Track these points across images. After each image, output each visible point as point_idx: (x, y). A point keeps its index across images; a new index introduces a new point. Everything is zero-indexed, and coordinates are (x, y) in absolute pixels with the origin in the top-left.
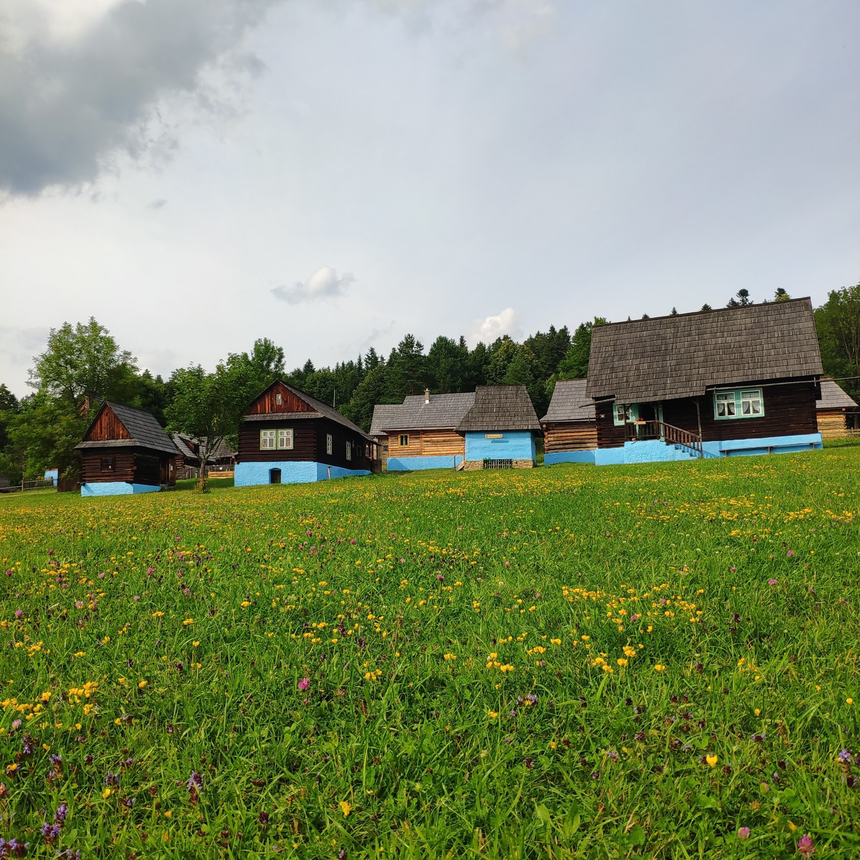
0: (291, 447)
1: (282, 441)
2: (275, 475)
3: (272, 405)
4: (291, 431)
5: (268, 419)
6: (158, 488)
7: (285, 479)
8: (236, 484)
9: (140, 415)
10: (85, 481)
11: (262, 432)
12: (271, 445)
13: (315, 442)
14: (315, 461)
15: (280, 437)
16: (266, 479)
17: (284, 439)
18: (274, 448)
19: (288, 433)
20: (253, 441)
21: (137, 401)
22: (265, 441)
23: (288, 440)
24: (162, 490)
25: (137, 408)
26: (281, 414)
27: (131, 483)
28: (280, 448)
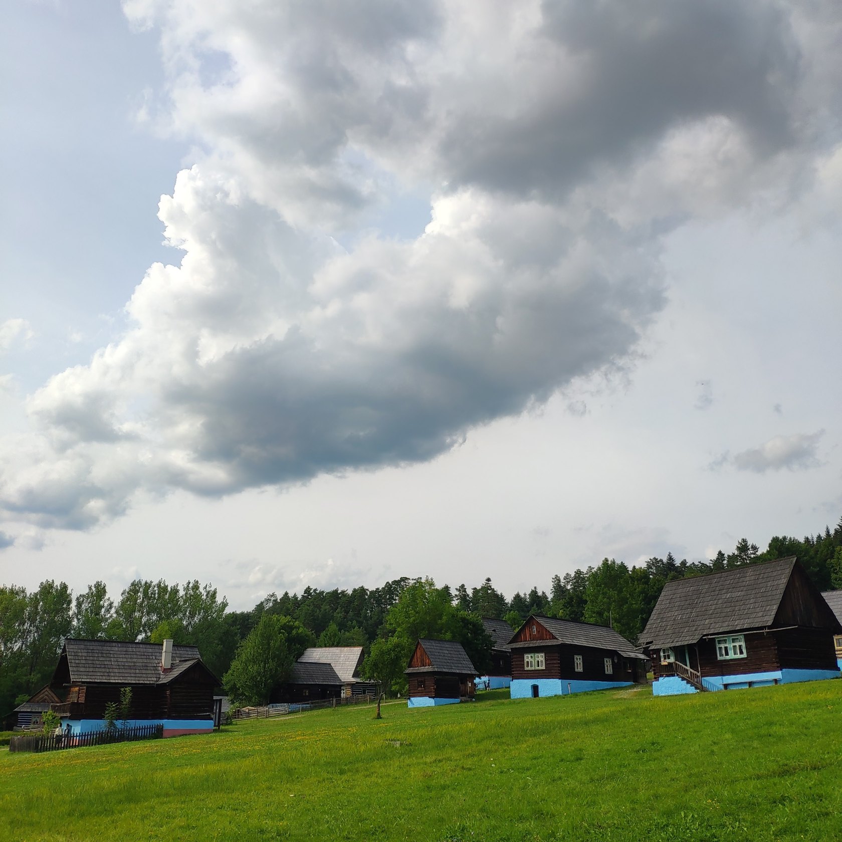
0: (544, 667)
2: (535, 689)
3: (530, 635)
4: (543, 655)
5: (526, 646)
6: (458, 700)
7: (542, 694)
8: (512, 697)
9: (447, 646)
10: (410, 696)
11: (525, 656)
12: (531, 666)
13: (559, 663)
14: (560, 679)
15: (537, 659)
16: (529, 694)
17: (539, 661)
18: (533, 668)
19: (541, 657)
20: (519, 663)
21: (448, 636)
22: (528, 663)
23: (542, 662)
24: (461, 702)
25: (448, 641)
26: (535, 642)
27: (433, 698)
28: (537, 668)
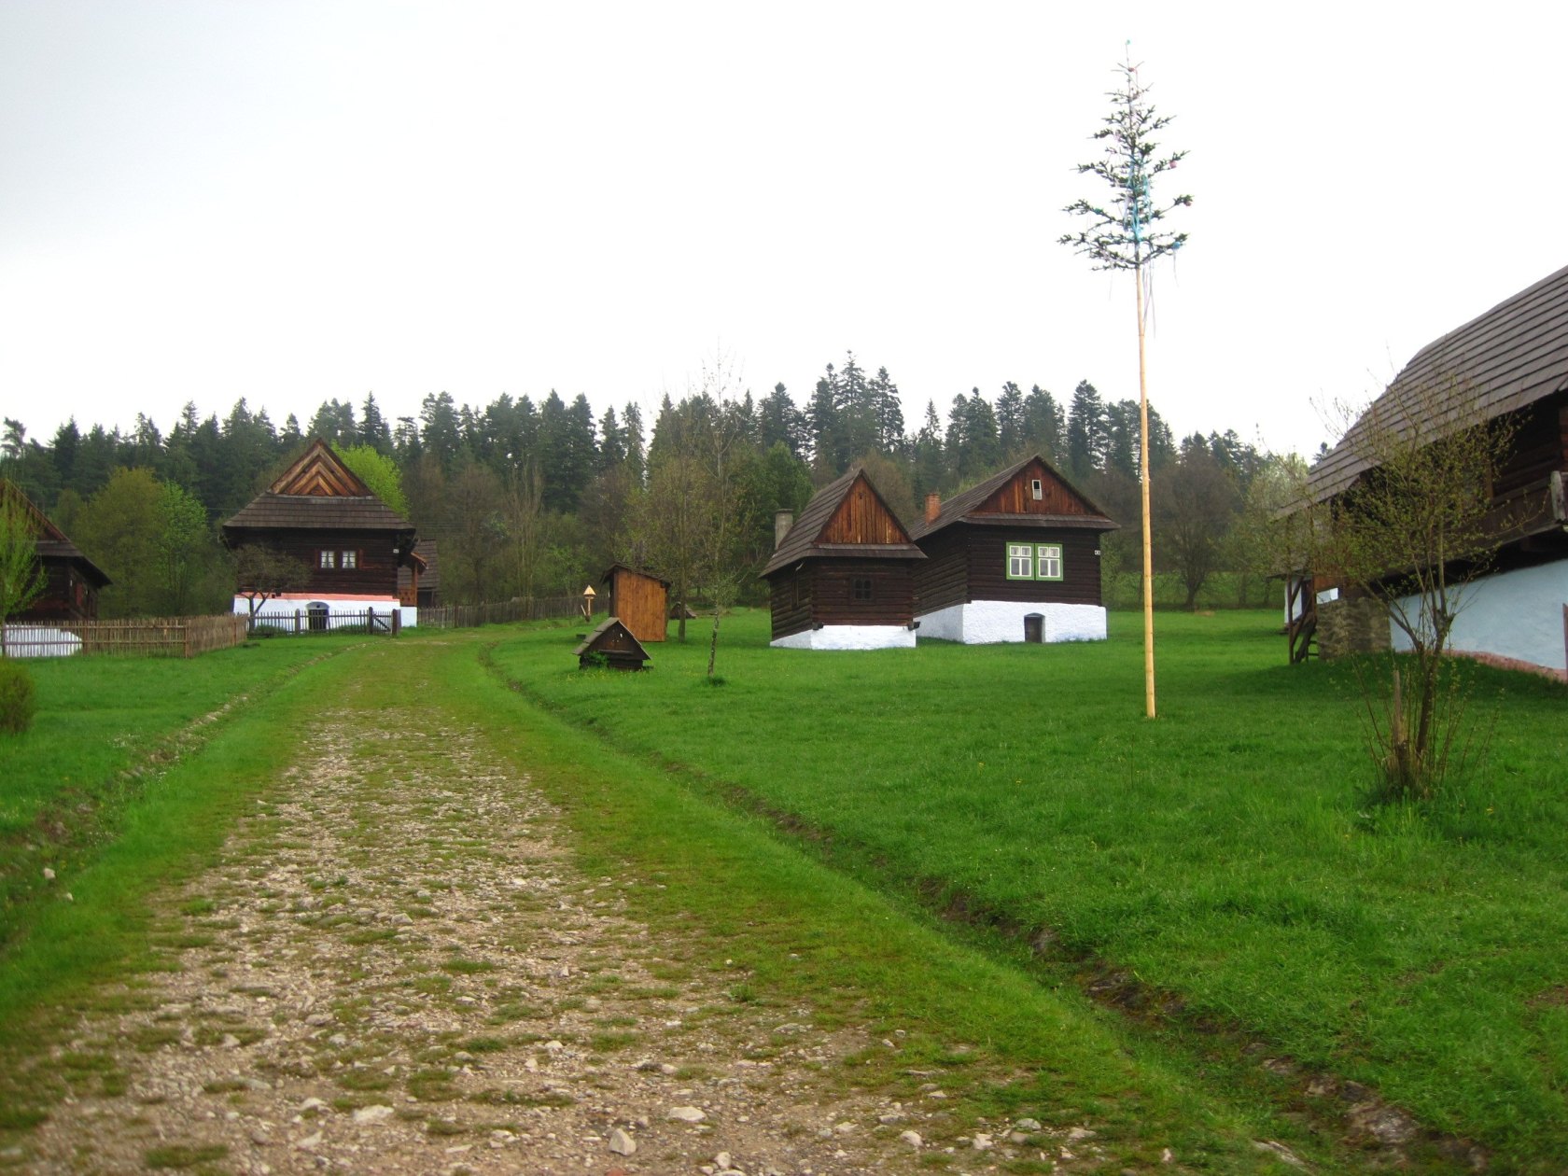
0: (1059, 576)
1: (1044, 565)
2: (1034, 624)
3: (1026, 503)
4: (1059, 549)
5: (1018, 522)
7: (1051, 633)
11: (1011, 548)
13: (1097, 571)
14: (1100, 605)
15: (1041, 558)
16: (1018, 634)
17: (1049, 560)
18: (1030, 576)
19: (1054, 553)
20: (995, 562)
22: (1016, 563)
23: (1054, 564)
26: (1040, 517)
28: (1040, 577)
